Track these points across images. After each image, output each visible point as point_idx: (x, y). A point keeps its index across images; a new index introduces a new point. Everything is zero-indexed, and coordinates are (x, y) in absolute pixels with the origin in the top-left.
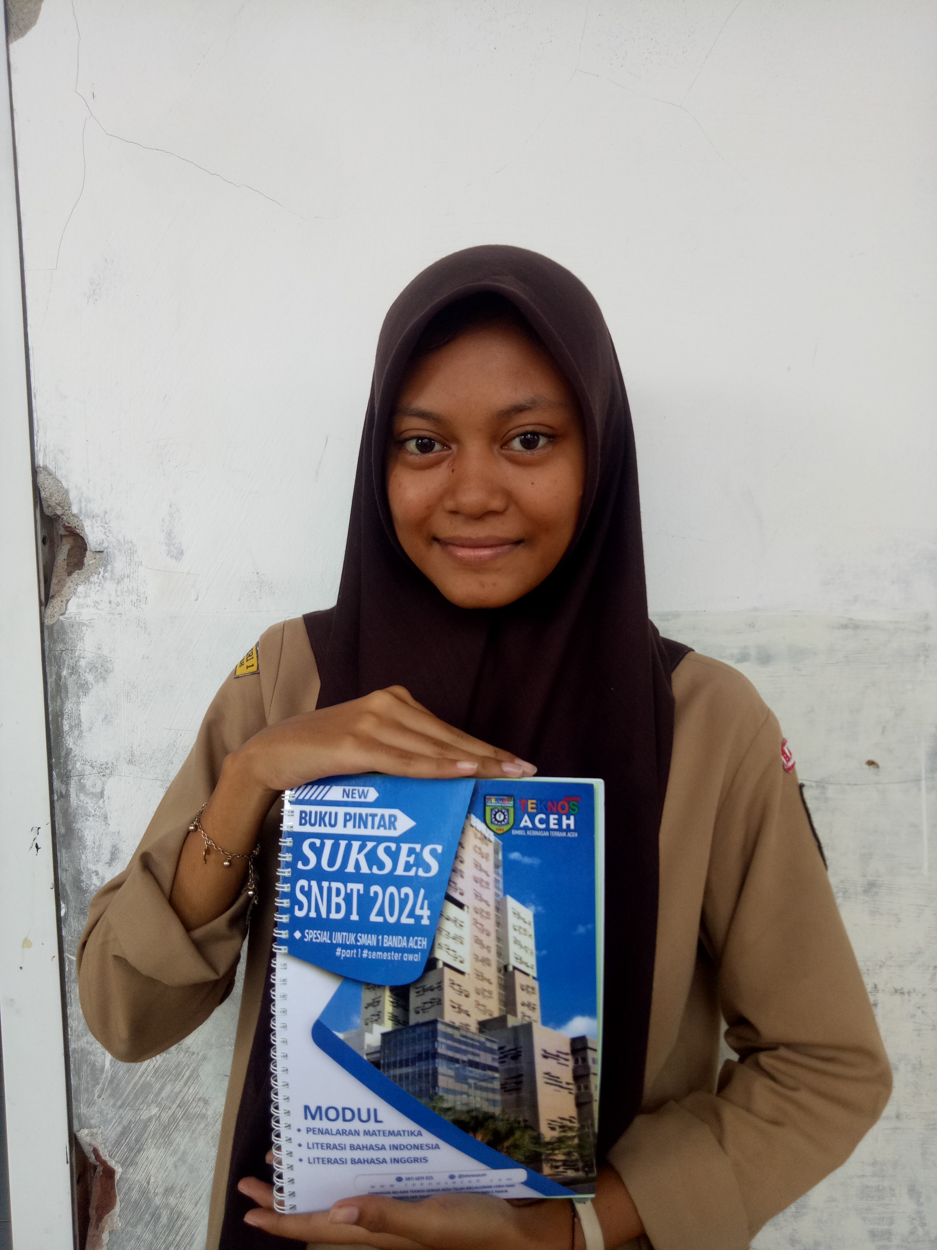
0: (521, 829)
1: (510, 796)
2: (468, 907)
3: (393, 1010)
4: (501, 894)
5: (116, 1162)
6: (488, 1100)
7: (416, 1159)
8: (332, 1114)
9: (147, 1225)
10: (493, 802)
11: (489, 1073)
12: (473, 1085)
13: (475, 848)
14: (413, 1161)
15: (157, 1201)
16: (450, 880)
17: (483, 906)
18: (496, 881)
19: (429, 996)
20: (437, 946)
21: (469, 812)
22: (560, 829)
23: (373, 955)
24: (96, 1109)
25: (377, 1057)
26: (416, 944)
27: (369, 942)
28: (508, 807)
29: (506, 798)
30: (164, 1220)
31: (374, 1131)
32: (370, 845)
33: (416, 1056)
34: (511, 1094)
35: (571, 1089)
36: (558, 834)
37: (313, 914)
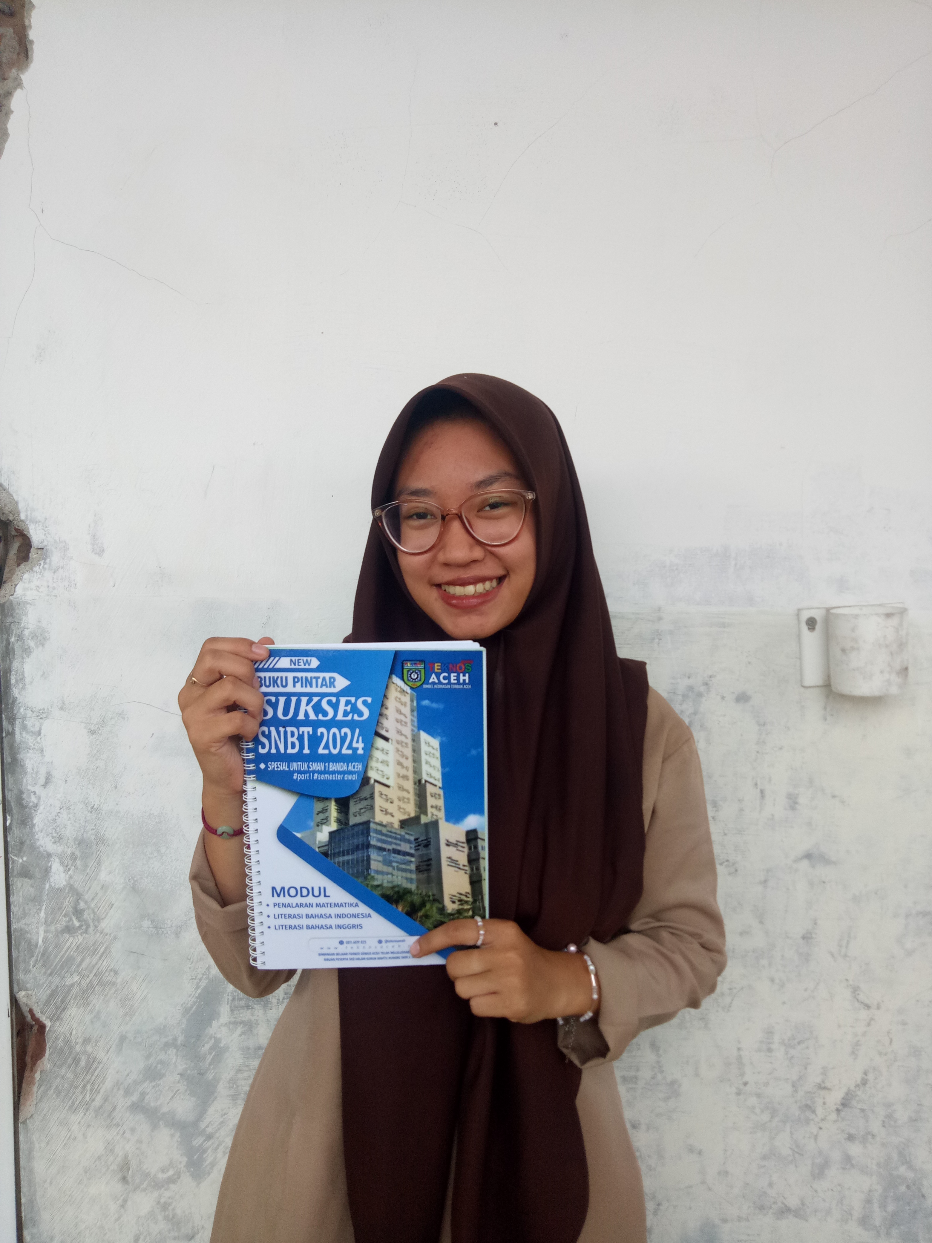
0: (430, 684)
1: (422, 661)
2: (392, 740)
3: (337, 814)
4: (416, 730)
5: (47, 1018)
6: (407, 879)
7: (354, 926)
8: (293, 892)
9: (69, 1067)
10: (409, 665)
11: (408, 858)
12: (396, 867)
13: (396, 698)
14: (352, 927)
15: (78, 1048)
16: (378, 722)
17: (402, 738)
18: (412, 721)
19: (364, 803)
20: (369, 768)
21: (392, 672)
22: (458, 683)
23: (322, 777)
24: (31, 976)
25: (326, 849)
26: (354, 768)
27: (318, 768)
28: (420, 669)
29: (419, 662)
30: (83, 1063)
31: (323, 904)
32: (315, 699)
33: (355, 847)
34: (424, 874)
35: (466, 870)
36: (457, 687)
37: (273, 751)
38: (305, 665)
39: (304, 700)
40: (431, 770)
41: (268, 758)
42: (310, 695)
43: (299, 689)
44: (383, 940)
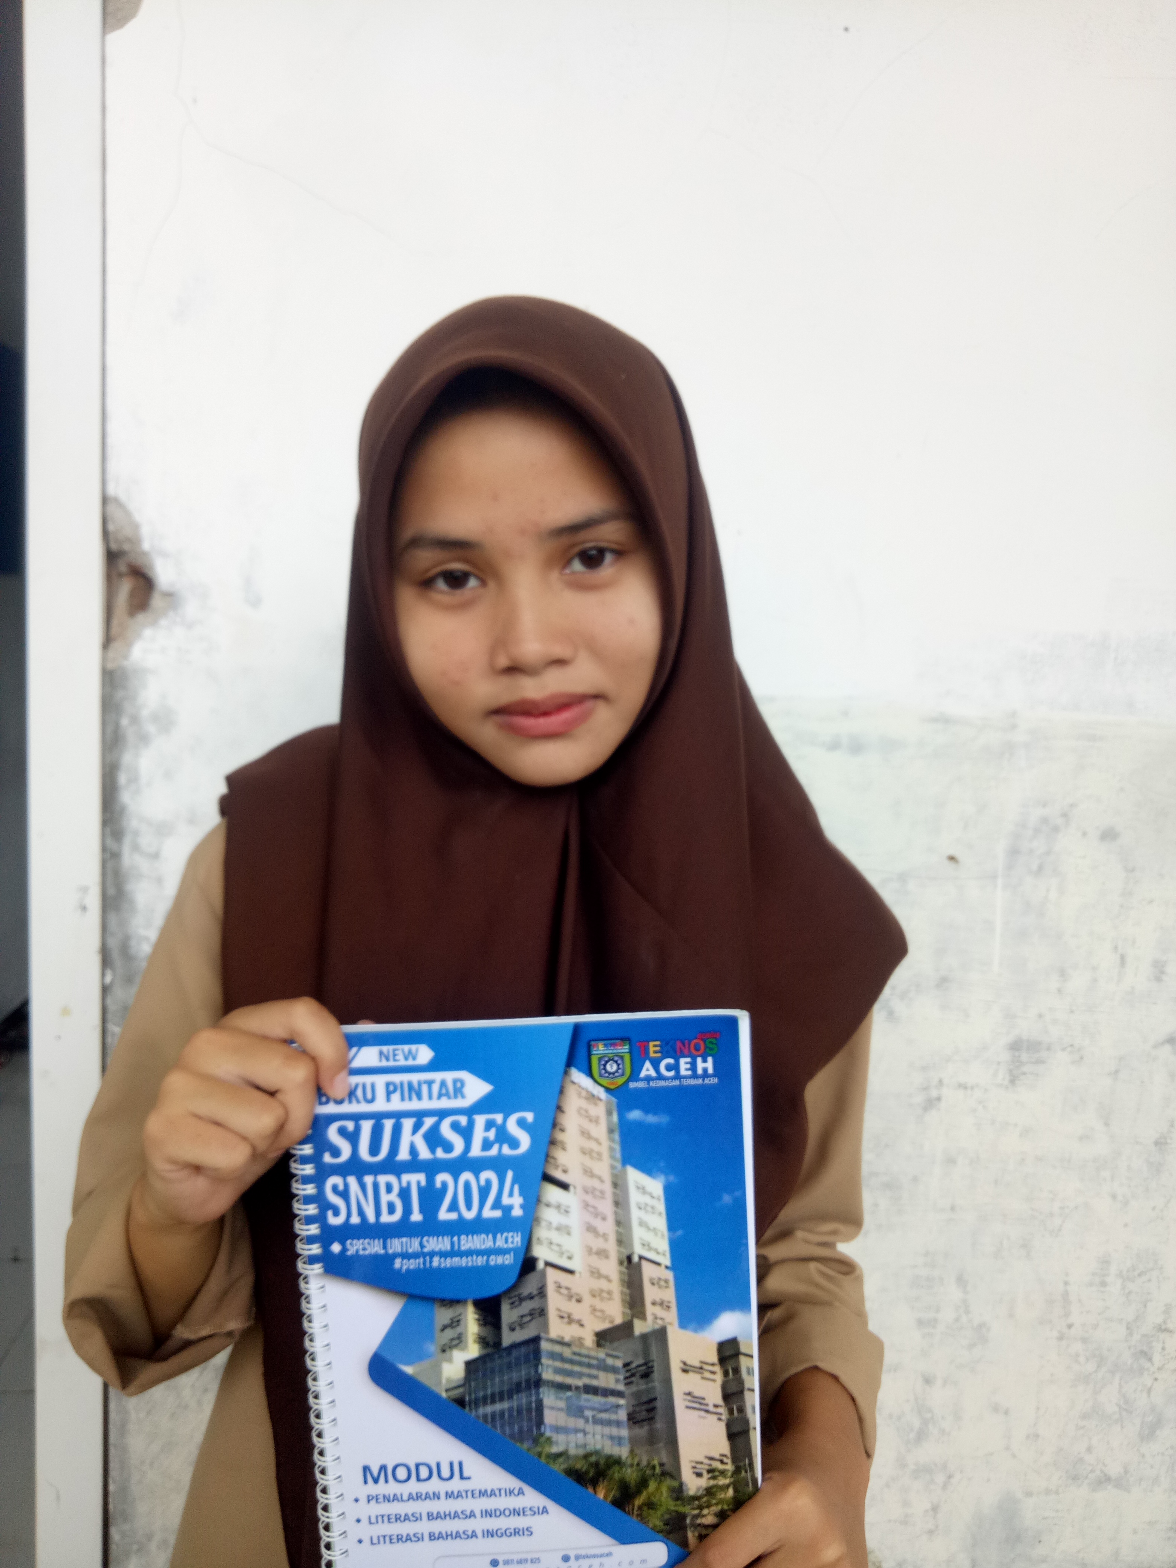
0: (641, 1080)
1: (624, 1039)
2: (575, 1188)
3: (479, 1329)
4: (618, 1165)
6: (612, 1438)
7: (517, 1531)
8: (402, 1473)
10: (600, 1049)
11: (612, 1400)
12: (590, 1419)
13: (579, 1110)
14: (513, 1534)
16: (547, 1156)
17: (594, 1183)
18: (611, 1149)
19: (527, 1306)
20: (534, 1241)
21: (570, 1062)
22: (695, 1076)
23: (447, 1262)
25: (461, 1393)
26: (506, 1241)
27: (441, 1246)
28: (622, 1053)
29: (618, 1041)
31: (459, 1492)
32: (429, 1122)
33: (514, 1386)
34: (642, 1427)
35: (721, 1414)
36: (692, 1082)
37: (355, 1220)
38: (406, 1059)
39: (408, 1124)
40: (649, 1237)
41: (346, 1232)
42: (419, 1116)
43: (396, 1104)
44: (572, 1555)
